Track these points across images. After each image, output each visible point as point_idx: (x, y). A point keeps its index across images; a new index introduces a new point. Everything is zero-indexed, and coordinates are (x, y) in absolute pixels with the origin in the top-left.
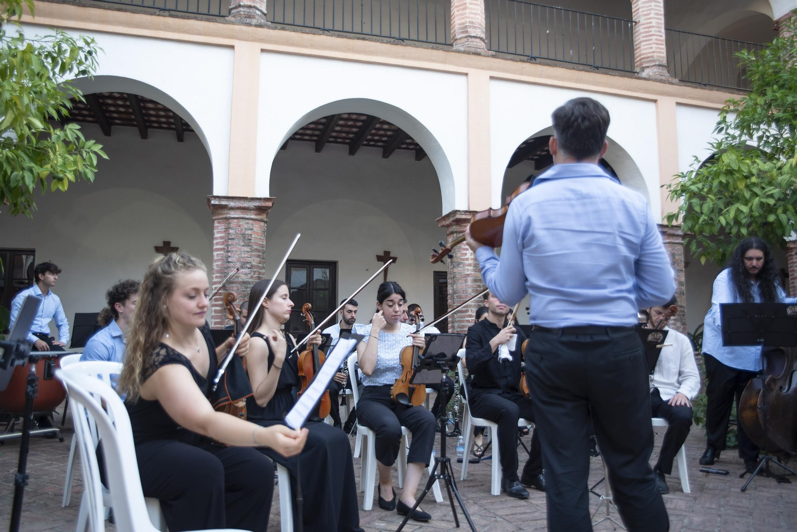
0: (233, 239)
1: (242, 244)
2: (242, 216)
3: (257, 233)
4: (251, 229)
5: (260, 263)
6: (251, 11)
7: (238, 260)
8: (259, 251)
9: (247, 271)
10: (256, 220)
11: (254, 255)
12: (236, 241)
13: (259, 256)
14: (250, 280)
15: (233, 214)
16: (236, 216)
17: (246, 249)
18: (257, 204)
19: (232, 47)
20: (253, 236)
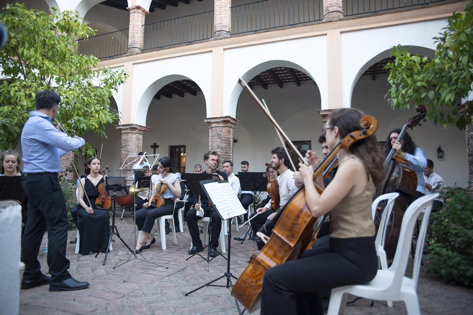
0: (214, 136)
1: (217, 138)
2: (217, 126)
3: (225, 133)
4: (221, 131)
5: (227, 146)
6: (220, 32)
7: (216, 146)
8: (226, 140)
9: (219, 150)
10: (223, 127)
11: (223, 143)
12: (215, 137)
13: (226, 143)
14: (221, 154)
15: (213, 125)
16: (214, 126)
17: (219, 140)
18: (222, 119)
19: (211, 51)
20: (222, 134)
